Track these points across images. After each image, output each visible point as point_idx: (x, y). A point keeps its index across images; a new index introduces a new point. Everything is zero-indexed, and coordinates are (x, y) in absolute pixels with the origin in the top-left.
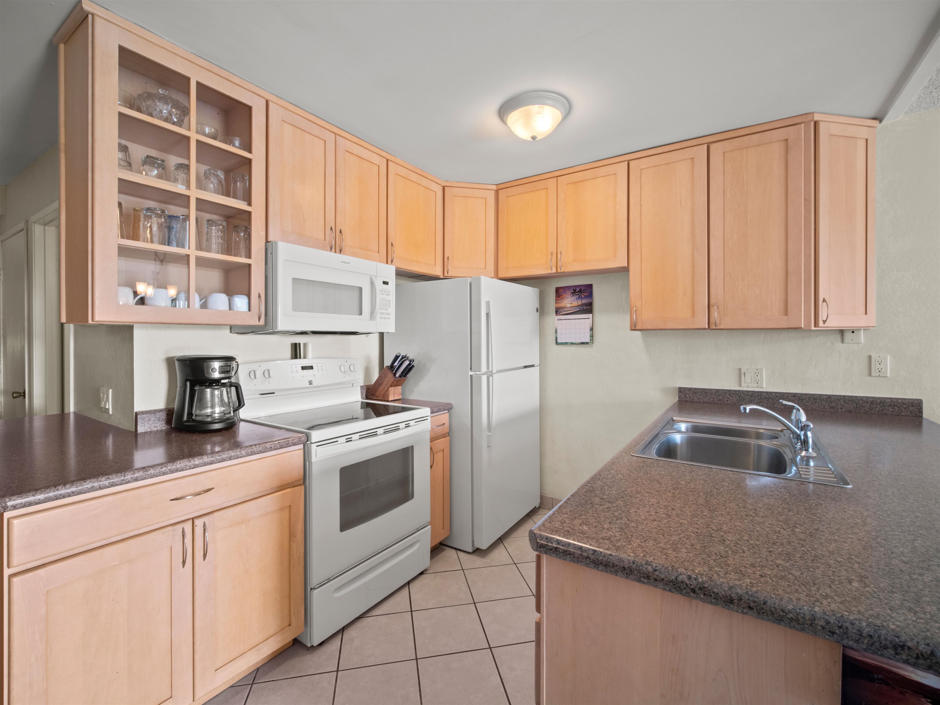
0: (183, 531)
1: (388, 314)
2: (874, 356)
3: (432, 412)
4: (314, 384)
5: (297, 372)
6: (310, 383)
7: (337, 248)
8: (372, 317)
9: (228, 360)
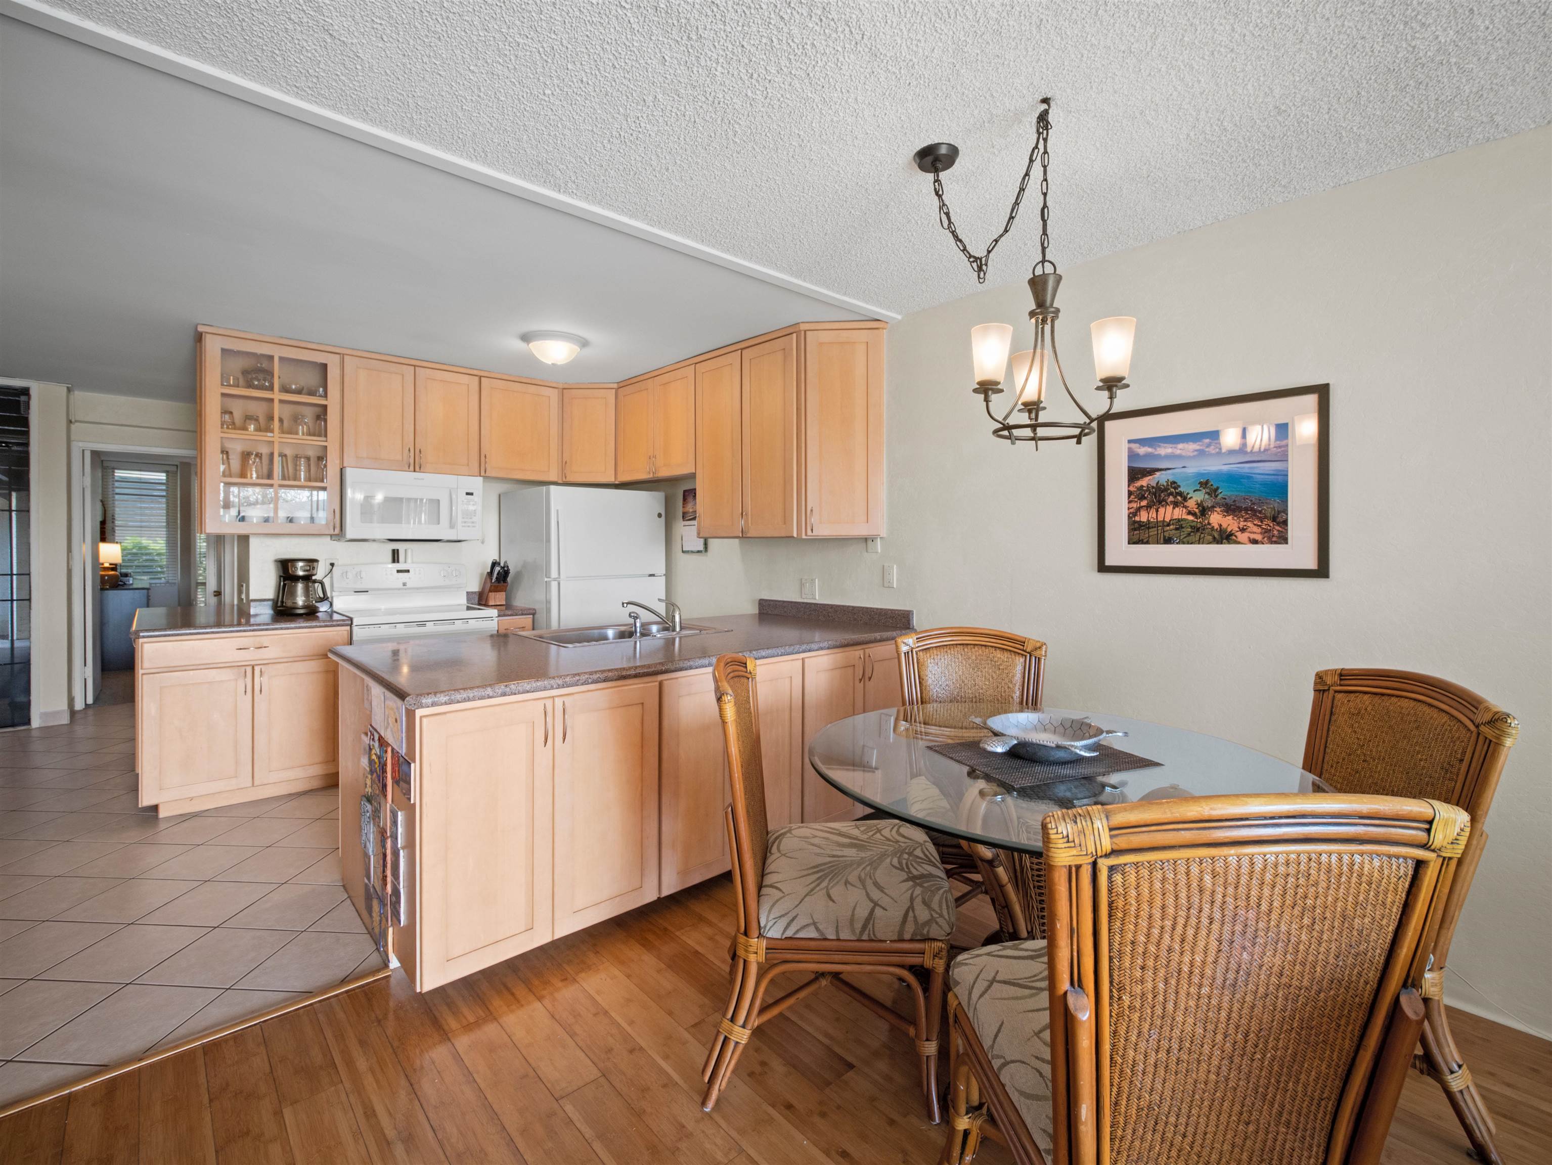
0: (246, 672)
1: (473, 522)
2: (886, 565)
3: (499, 616)
4: (408, 586)
5: (391, 574)
6: (404, 584)
7: (416, 465)
8: (452, 526)
9: (311, 562)
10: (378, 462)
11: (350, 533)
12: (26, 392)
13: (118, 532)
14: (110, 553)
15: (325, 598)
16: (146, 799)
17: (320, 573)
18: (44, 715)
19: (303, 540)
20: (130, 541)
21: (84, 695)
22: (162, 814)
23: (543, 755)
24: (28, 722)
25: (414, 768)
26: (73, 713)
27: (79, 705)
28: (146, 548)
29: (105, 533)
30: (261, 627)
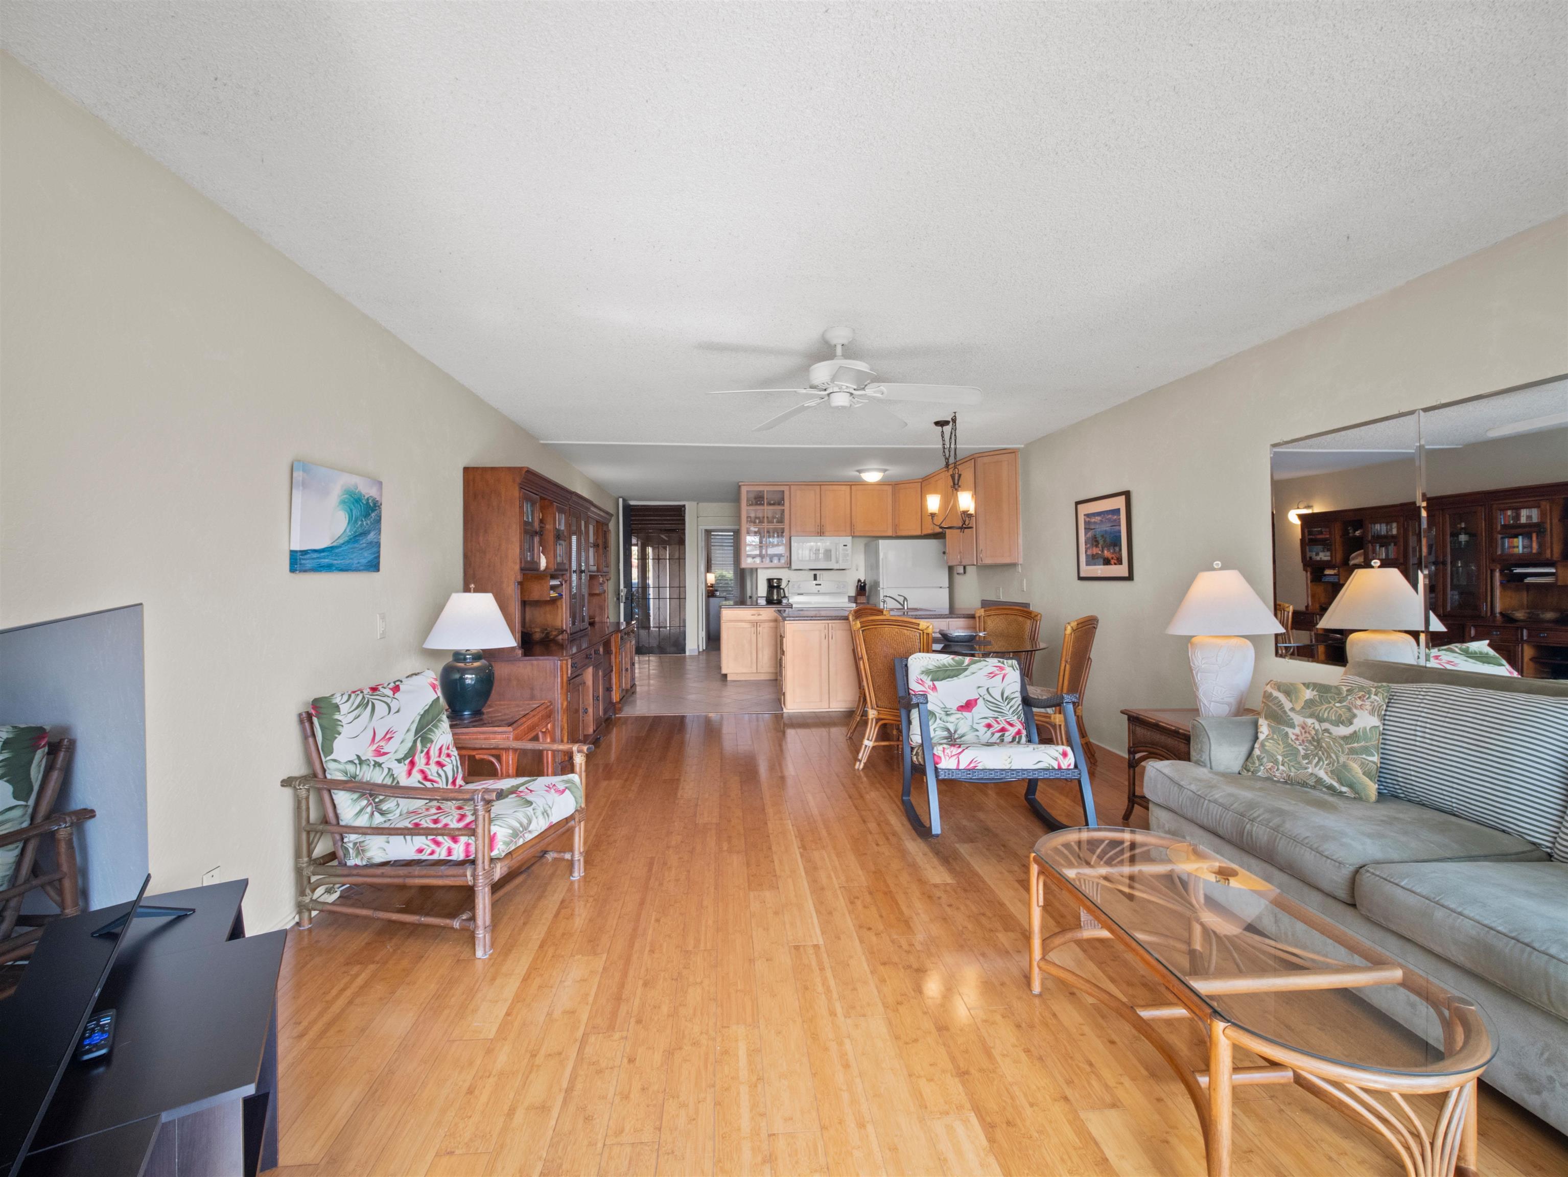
0: (754, 625)
1: (847, 560)
2: (1022, 579)
4: (822, 592)
5: (814, 586)
6: (820, 591)
7: (821, 533)
8: (837, 562)
9: (779, 580)
10: (806, 533)
11: (793, 567)
12: (684, 506)
13: (713, 568)
14: (711, 578)
15: (785, 597)
16: (724, 671)
17: (783, 585)
18: (690, 650)
19: (777, 570)
20: (719, 572)
21: (703, 646)
22: (729, 678)
23: (825, 643)
24: (685, 653)
25: (784, 639)
26: (699, 652)
27: (701, 650)
28: (724, 576)
29: (708, 569)
30: (762, 607)
